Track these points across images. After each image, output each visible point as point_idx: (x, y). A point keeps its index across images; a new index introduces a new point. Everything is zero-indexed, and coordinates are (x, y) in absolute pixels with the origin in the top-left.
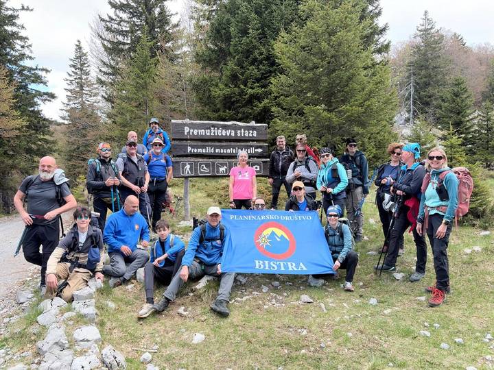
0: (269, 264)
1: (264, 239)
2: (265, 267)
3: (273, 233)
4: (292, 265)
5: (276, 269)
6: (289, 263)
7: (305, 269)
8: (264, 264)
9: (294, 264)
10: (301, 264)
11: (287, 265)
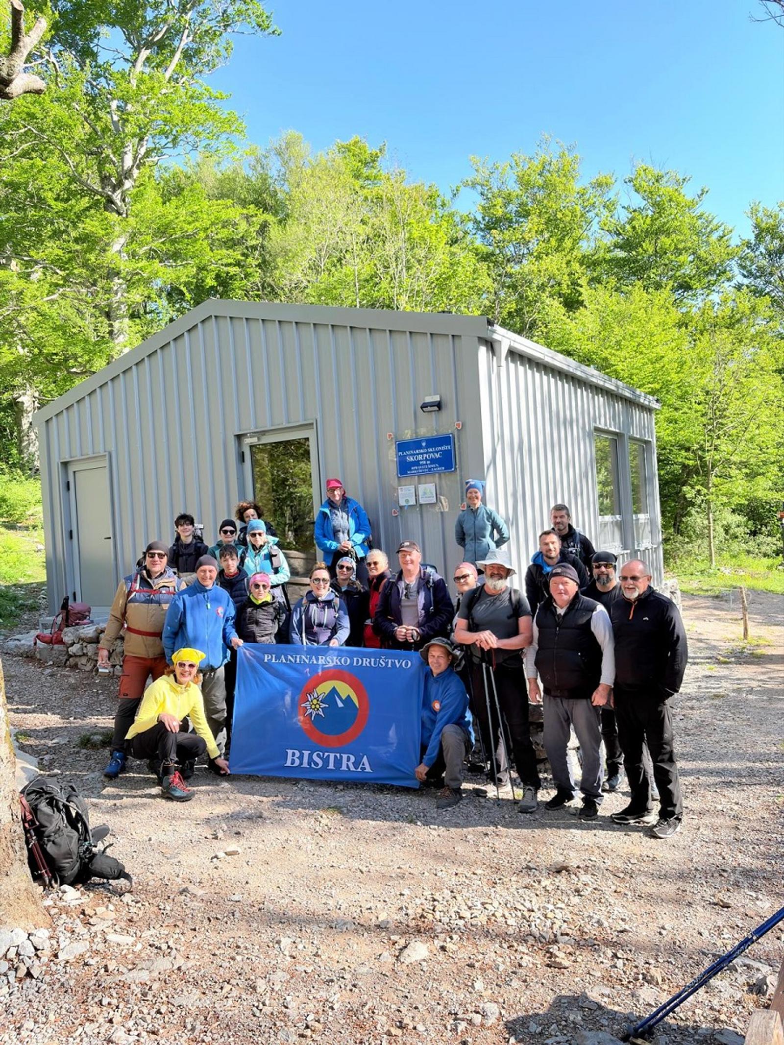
0: (310, 756)
1: (315, 702)
2: (301, 763)
3: (334, 691)
4: (349, 759)
5: (320, 766)
6: (345, 756)
7: (368, 769)
8: (301, 758)
9: (352, 758)
10: (365, 759)
11: (341, 757)
